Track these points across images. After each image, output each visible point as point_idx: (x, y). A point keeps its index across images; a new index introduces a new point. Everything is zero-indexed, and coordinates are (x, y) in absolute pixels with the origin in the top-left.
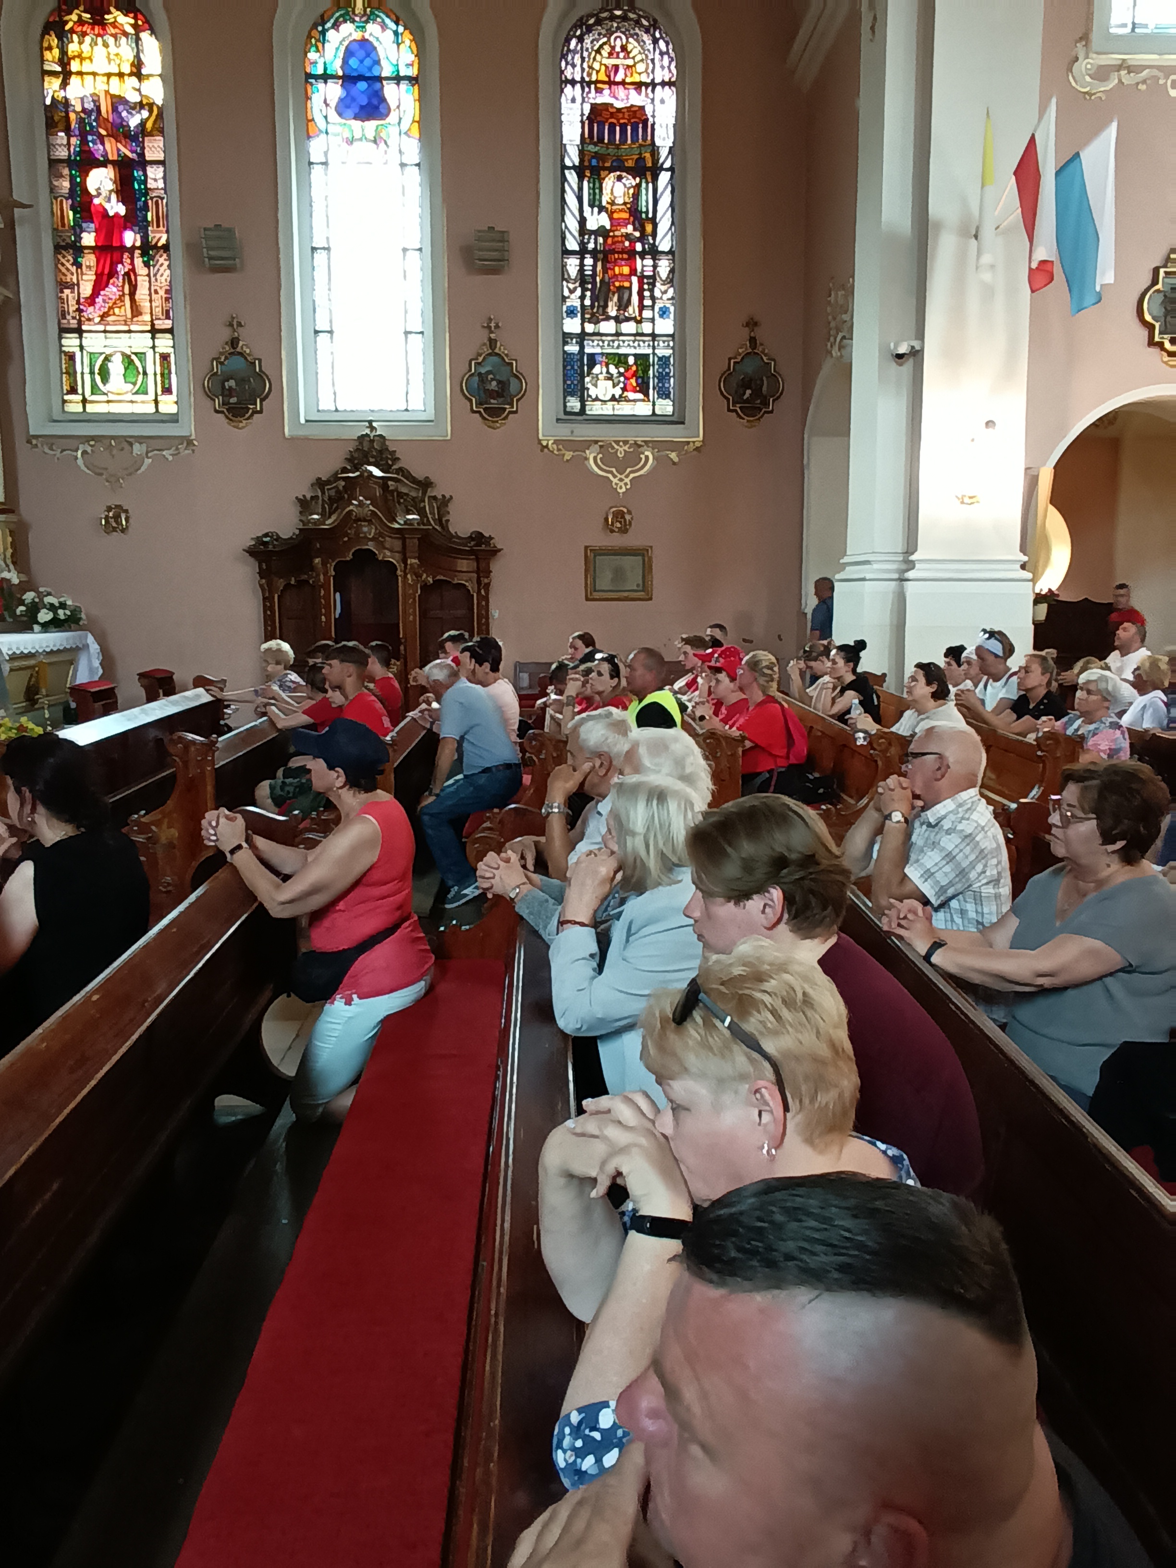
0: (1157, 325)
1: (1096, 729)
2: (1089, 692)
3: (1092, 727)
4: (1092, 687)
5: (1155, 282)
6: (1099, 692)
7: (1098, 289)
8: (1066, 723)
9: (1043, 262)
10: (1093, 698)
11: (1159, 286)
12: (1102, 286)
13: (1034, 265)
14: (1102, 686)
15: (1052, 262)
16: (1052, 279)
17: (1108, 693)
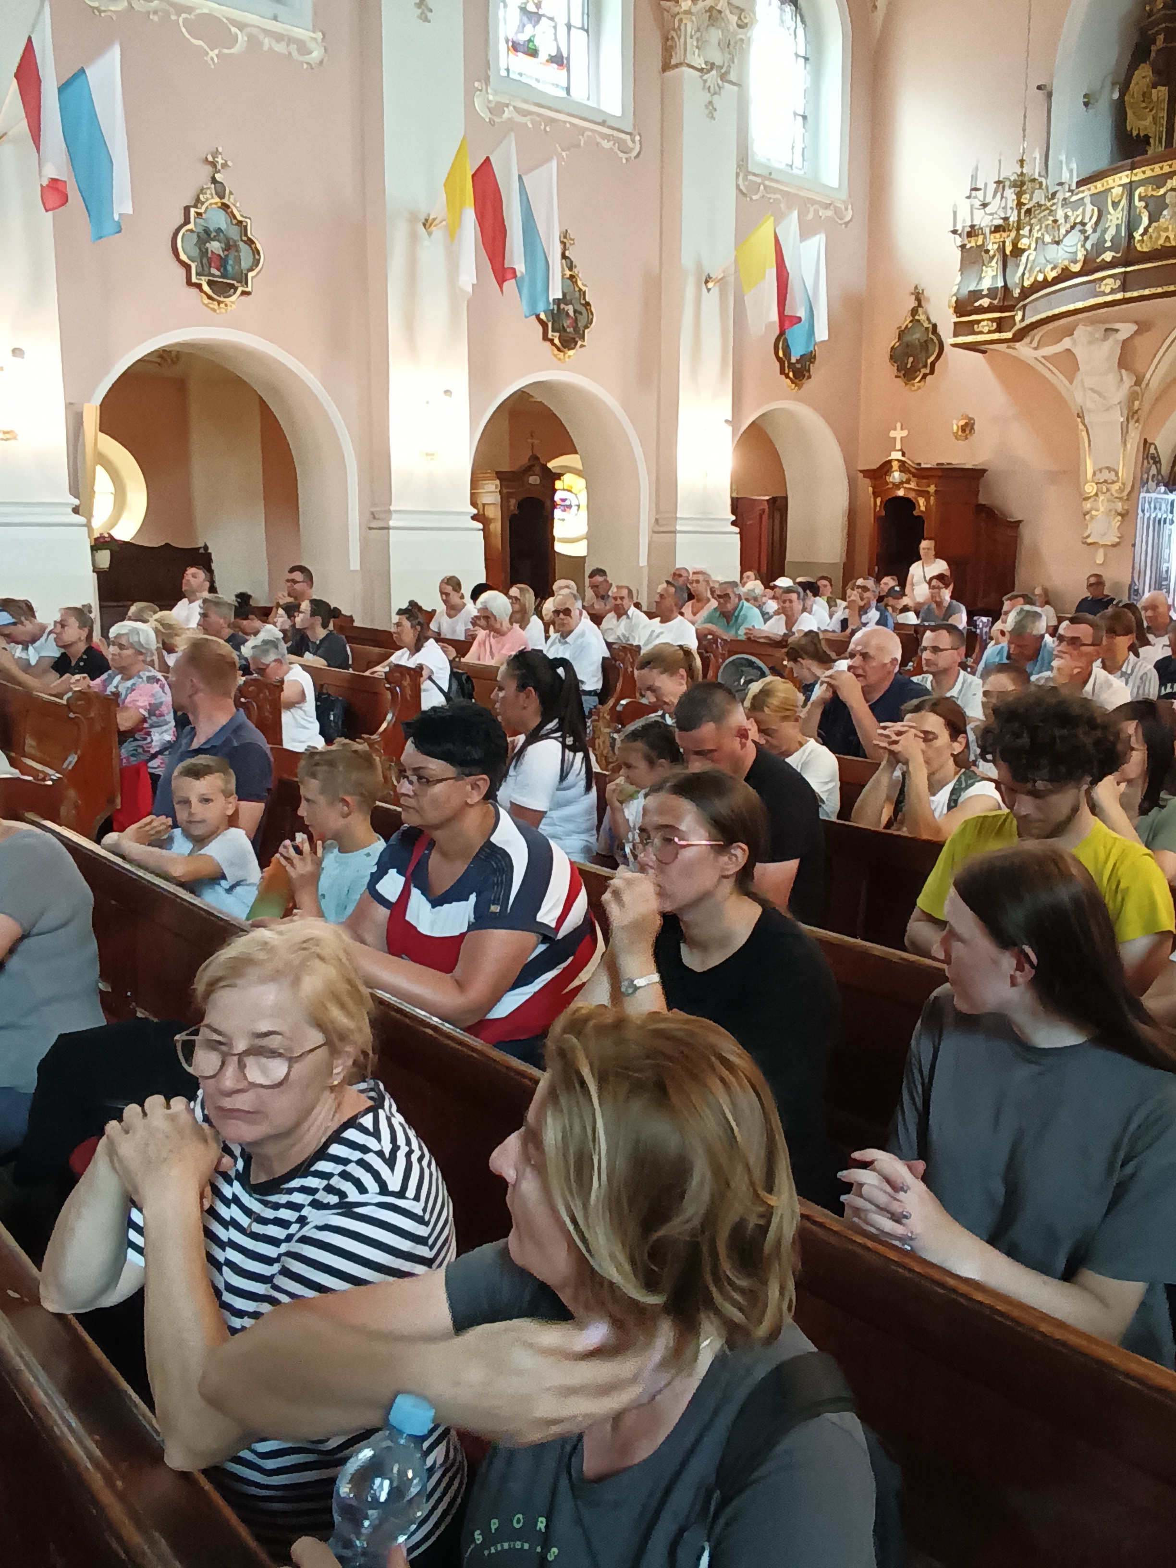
0: (194, 266)
1: (134, 684)
2: (121, 647)
3: (129, 683)
4: (123, 641)
5: (187, 221)
6: (132, 646)
7: (116, 218)
8: (105, 681)
9: (54, 181)
10: (128, 652)
11: (191, 226)
12: (120, 215)
13: (45, 183)
14: (134, 639)
15: (65, 182)
16: (67, 201)
17: (141, 645)
